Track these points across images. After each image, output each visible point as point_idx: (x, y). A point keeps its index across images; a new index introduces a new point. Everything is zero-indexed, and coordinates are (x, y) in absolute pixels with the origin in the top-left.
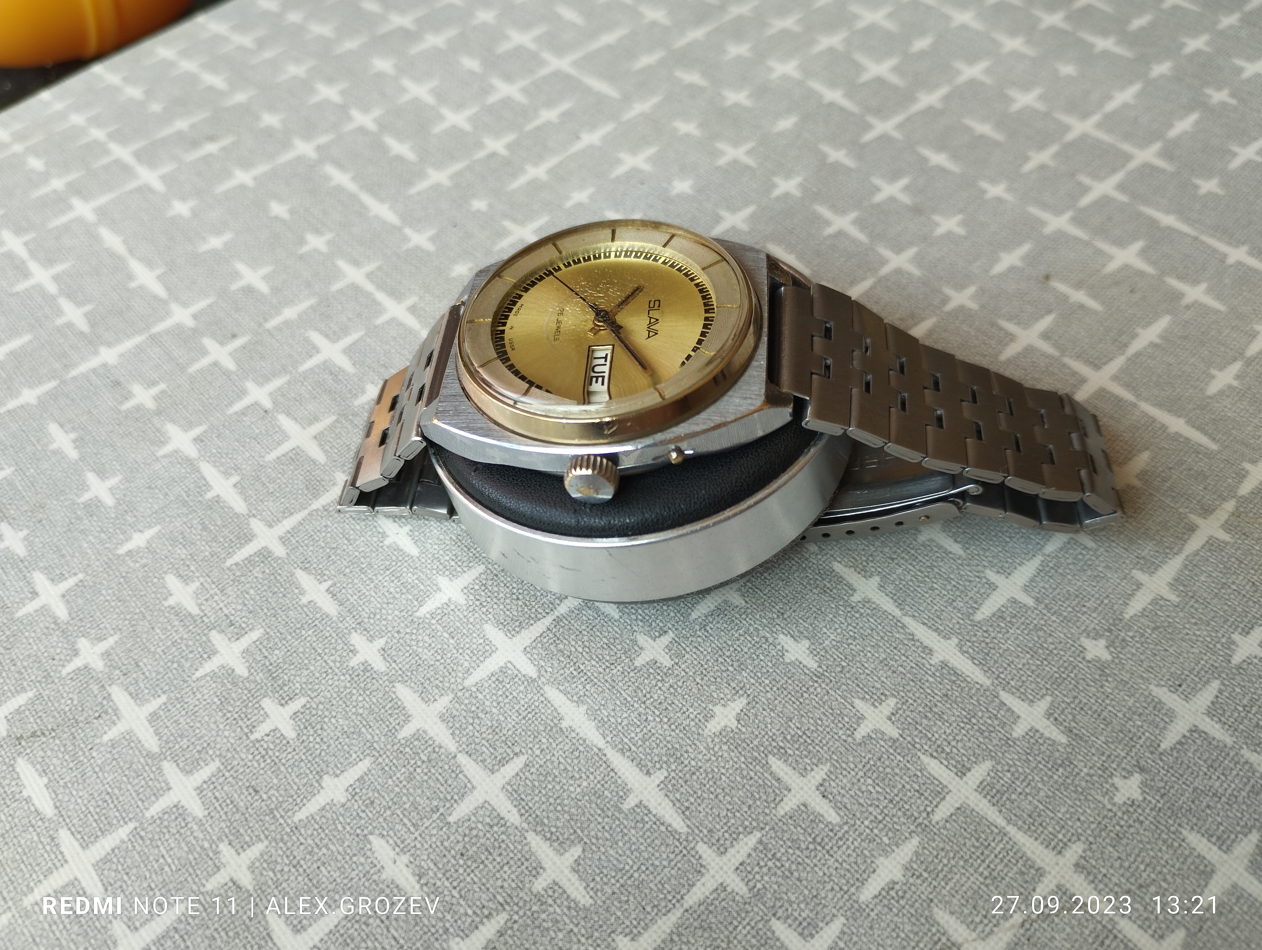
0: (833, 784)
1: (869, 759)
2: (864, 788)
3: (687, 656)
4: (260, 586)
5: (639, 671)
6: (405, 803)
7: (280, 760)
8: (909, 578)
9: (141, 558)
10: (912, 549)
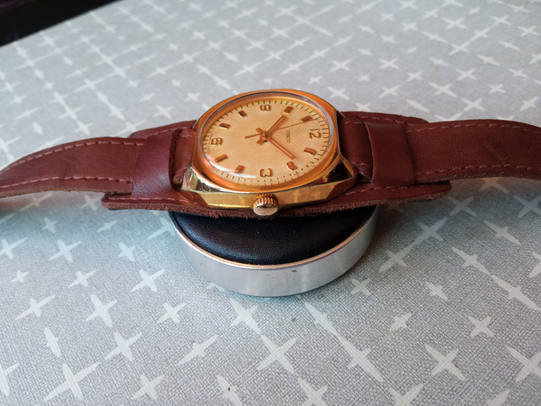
0: (460, 360)
1: (479, 348)
2: (477, 363)
3: (378, 291)
4: (164, 249)
5: (353, 297)
6: (234, 359)
7: (172, 334)
8: (493, 255)
9: (108, 234)
10: (493, 241)
